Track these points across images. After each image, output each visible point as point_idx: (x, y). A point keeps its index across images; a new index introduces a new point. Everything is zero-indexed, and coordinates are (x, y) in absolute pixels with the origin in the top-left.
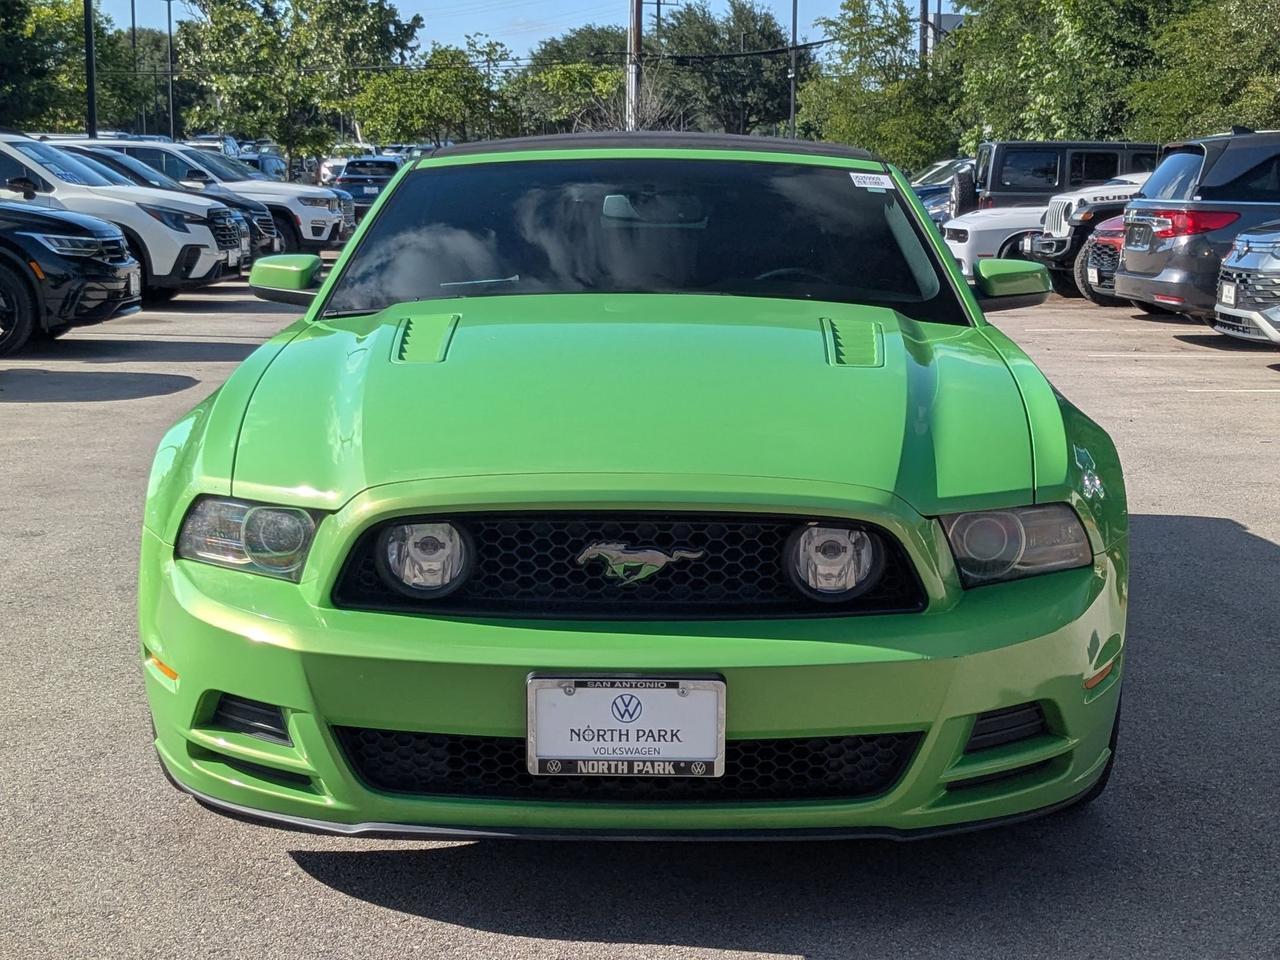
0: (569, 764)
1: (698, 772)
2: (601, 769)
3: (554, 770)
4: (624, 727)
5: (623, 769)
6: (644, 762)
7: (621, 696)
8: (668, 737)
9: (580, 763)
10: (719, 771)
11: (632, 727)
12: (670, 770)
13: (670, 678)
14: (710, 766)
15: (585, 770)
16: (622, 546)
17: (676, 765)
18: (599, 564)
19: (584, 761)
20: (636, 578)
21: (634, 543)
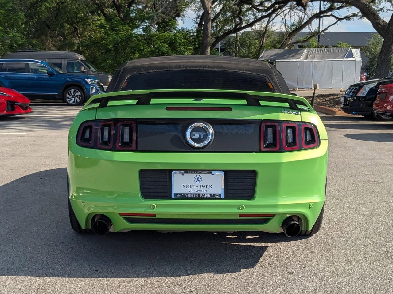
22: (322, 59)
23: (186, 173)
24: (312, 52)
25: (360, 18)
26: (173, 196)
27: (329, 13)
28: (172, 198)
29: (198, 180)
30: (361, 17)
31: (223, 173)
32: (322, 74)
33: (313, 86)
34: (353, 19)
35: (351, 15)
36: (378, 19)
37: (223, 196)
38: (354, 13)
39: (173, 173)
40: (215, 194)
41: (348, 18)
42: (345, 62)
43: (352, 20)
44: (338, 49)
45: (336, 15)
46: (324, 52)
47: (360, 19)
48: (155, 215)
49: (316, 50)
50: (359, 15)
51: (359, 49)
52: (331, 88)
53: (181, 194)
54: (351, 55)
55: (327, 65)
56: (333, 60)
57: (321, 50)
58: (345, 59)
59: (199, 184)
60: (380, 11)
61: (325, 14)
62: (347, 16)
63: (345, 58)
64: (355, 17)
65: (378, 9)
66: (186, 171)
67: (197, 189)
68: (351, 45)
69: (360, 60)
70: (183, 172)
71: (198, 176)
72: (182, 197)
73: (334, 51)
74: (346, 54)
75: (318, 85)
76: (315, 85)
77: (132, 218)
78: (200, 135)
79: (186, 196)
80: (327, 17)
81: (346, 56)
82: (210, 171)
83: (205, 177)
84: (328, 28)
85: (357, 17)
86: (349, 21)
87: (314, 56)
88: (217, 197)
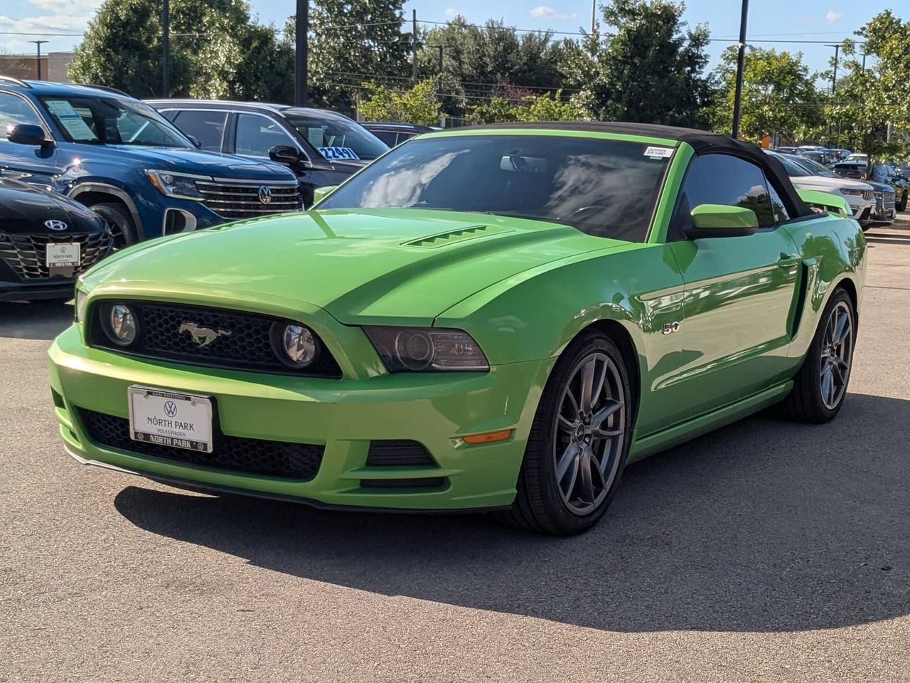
0: (147, 436)
1: (201, 449)
2: (159, 441)
3: (141, 439)
4: (170, 419)
5: (169, 441)
6: (178, 440)
7: (168, 402)
8: (188, 427)
9: (151, 436)
10: (210, 450)
11: (173, 420)
12: (188, 446)
13: (186, 395)
14: (205, 445)
15: (153, 440)
16: (196, 325)
17: (192, 443)
18: (188, 335)
19: (153, 435)
20: (204, 344)
21: (201, 324)
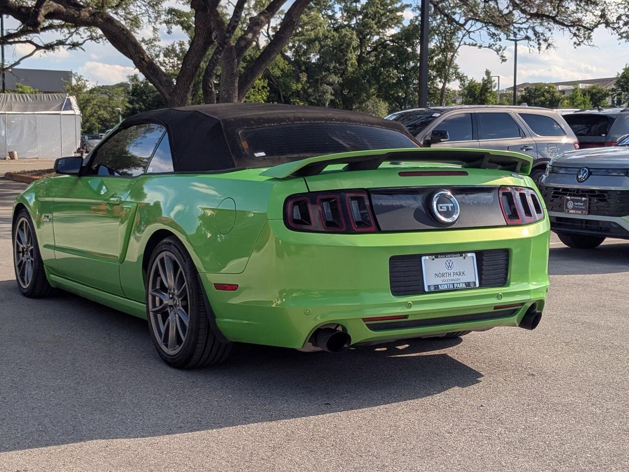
22: (26, 111)
23: (436, 257)
24: (7, 99)
25: (70, 48)
26: (426, 289)
27: (23, 38)
28: (426, 292)
29: (449, 266)
30: (72, 46)
31: (474, 255)
32: (21, 135)
33: (8, 154)
34: (58, 48)
35: (55, 42)
36: (141, 53)
37: (478, 285)
38: (59, 40)
39: (423, 258)
40: (470, 282)
41: (49, 47)
42: (63, 116)
43: (57, 51)
44: (48, 96)
45: (36, 41)
46: (26, 100)
47: (69, 50)
48: (406, 317)
49: (11, 96)
50: (67, 43)
51: (74, 96)
52: (37, 158)
53: (435, 286)
54: (69, 106)
55: (27, 121)
56: (36, 113)
57: (21, 97)
58: (62, 112)
59: (452, 271)
60: (100, 40)
61: (16, 40)
62: (50, 43)
63: (63, 110)
64: (61, 47)
65: (96, 35)
66: (437, 255)
67: (450, 278)
68: (37, 90)
69: (79, 114)
70: (434, 257)
71: (449, 261)
72: (437, 290)
73: (42, 99)
74: (64, 103)
75: (16, 153)
76: (12, 152)
77: (376, 324)
78: (448, 207)
79: (441, 288)
80: (20, 44)
81: (63, 106)
82: (461, 253)
83: (456, 260)
84: (21, 62)
85: (65, 46)
86: (52, 52)
87: (10, 105)
88: (472, 286)
